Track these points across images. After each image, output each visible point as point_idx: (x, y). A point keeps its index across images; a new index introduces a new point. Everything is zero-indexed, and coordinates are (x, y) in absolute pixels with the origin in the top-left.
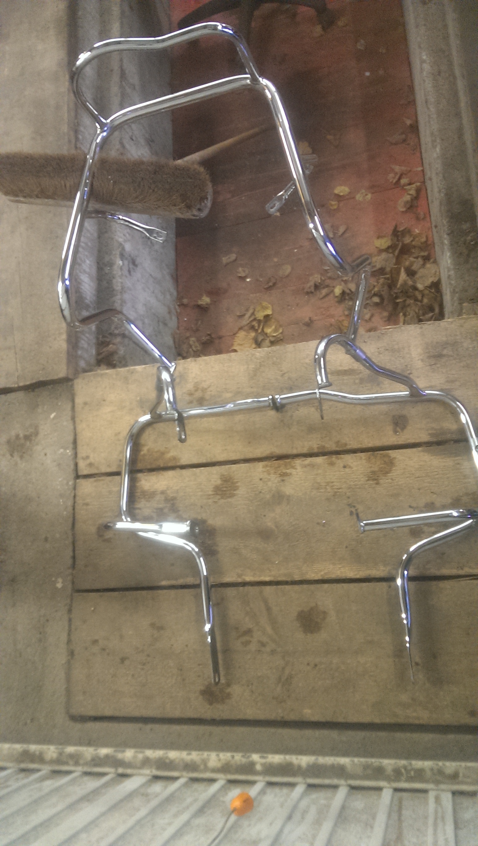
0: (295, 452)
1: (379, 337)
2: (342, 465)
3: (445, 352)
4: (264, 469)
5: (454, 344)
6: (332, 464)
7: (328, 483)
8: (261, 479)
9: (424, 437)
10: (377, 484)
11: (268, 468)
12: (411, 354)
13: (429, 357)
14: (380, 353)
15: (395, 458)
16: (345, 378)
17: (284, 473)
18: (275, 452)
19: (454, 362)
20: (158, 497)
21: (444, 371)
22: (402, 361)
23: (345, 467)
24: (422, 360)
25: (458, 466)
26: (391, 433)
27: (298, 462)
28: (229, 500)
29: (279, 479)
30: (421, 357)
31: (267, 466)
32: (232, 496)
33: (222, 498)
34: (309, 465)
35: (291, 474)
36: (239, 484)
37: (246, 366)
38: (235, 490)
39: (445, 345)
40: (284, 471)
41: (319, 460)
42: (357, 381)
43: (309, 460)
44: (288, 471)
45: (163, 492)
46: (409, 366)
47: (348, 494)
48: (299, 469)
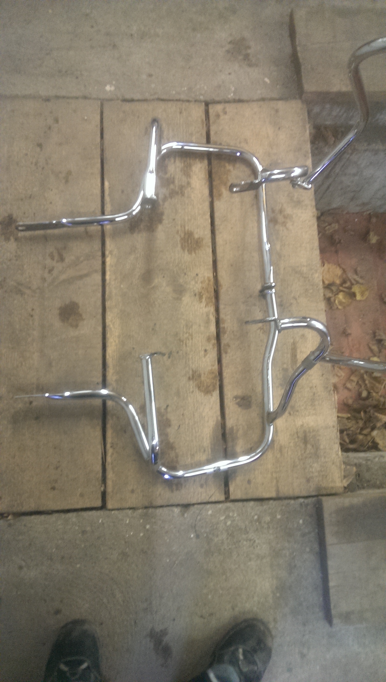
0: (221, 307)
1: (327, 388)
2: (207, 348)
3: (309, 446)
4: (206, 278)
5: (316, 455)
6: (209, 339)
7: (191, 335)
8: (197, 275)
9: (230, 423)
10: (189, 378)
11: (207, 282)
12: (308, 416)
13: (305, 432)
14: (311, 388)
15: (212, 395)
16: (289, 356)
17: (202, 296)
18: (222, 288)
19: (299, 454)
20: (184, 179)
21: (292, 444)
22: (303, 408)
23: (206, 351)
24: (302, 426)
25: (202, 450)
26: (235, 393)
27: (212, 309)
28: (179, 245)
29: (197, 291)
30: (305, 425)
31: (209, 281)
32: (183, 248)
33: (182, 239)
34: (208, 319)
35: (201, 302)
36: (193, 255)
37: (305, 264)
38: (188, 251)
39: (316, 447)
40: (204, 297)
41: (213, 328)
42: (285, 366)
43: (213, 319)
44: (204, 300)
45: (189, 183)
46: (297, 414)
47: (181, 353)
48: (205, 310)
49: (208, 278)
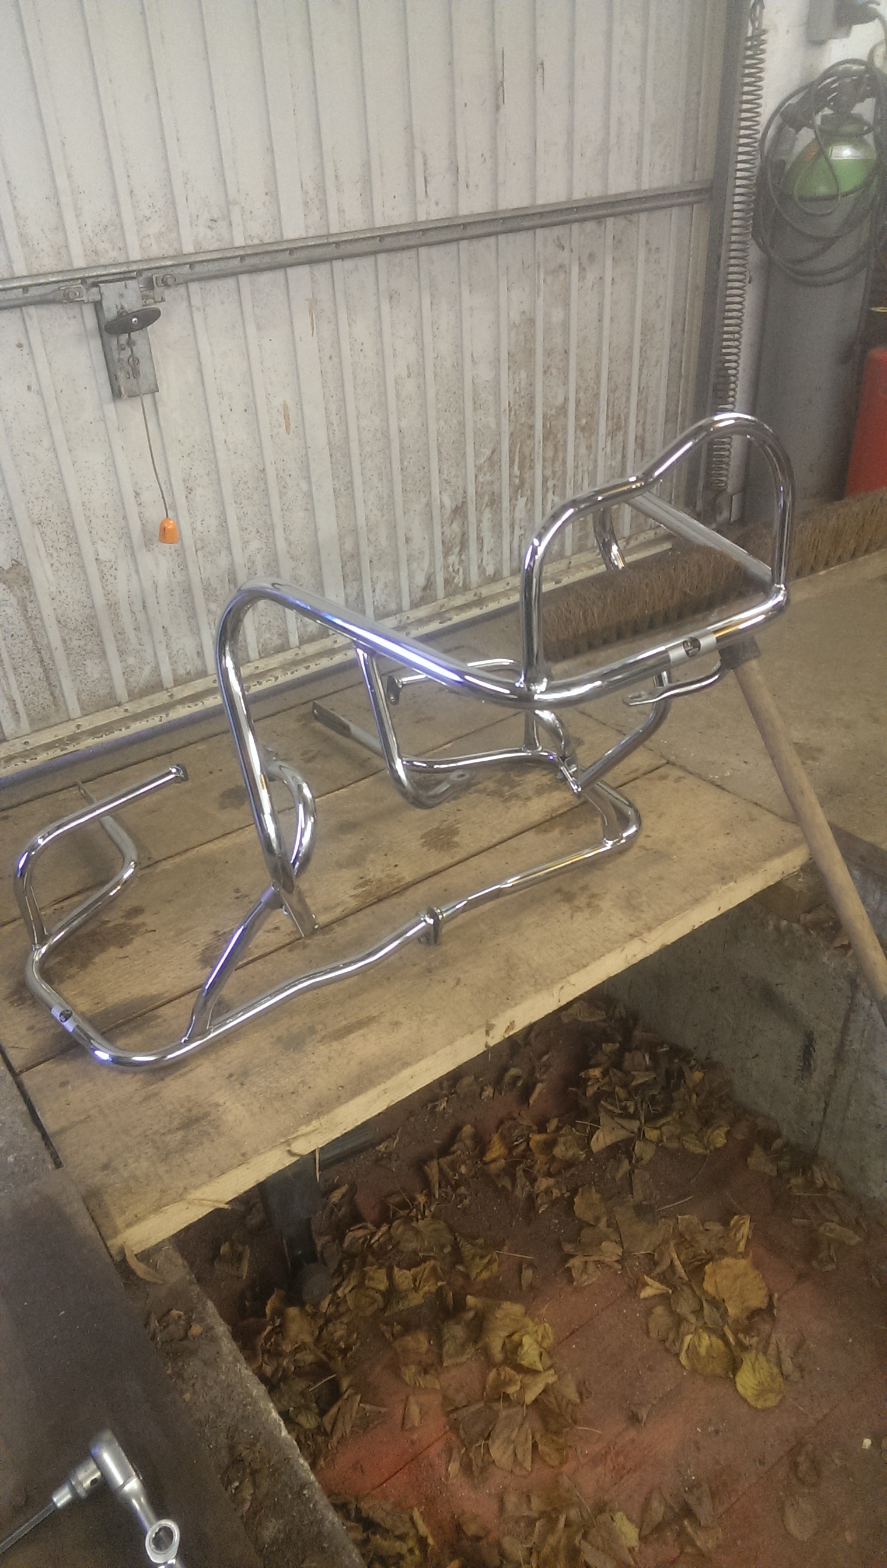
0: (368, 911)
4: (400, 876)
8: (396, 866)
10: (216, 932)
11: (395, 880)
15: (202, 969)
16: (344, 1023)
17: (367, 885)
18: (399, 899)
19: (155, 1128)
20: (530, 793)
21: (169, 1107)
22: (254, 1089)
24: (217, 1105)
25: (96, 1001)
27: (353, 904)
28: (424, 832)
29: (368, 878)
31: (399, 881)
32: (424, 836)
33: (438, 828)
34: (336, 908)
35: (355, 889)
36: (425, 849)
38: (425, 842)
39: (184, 1148)
40: (367, 887)
42: (320, 1027)
43: (338, 912)
44: (361, 890)
45: (529, 799)
46: (238, 1086)
48: (346, 898)
49: (403, 878)
